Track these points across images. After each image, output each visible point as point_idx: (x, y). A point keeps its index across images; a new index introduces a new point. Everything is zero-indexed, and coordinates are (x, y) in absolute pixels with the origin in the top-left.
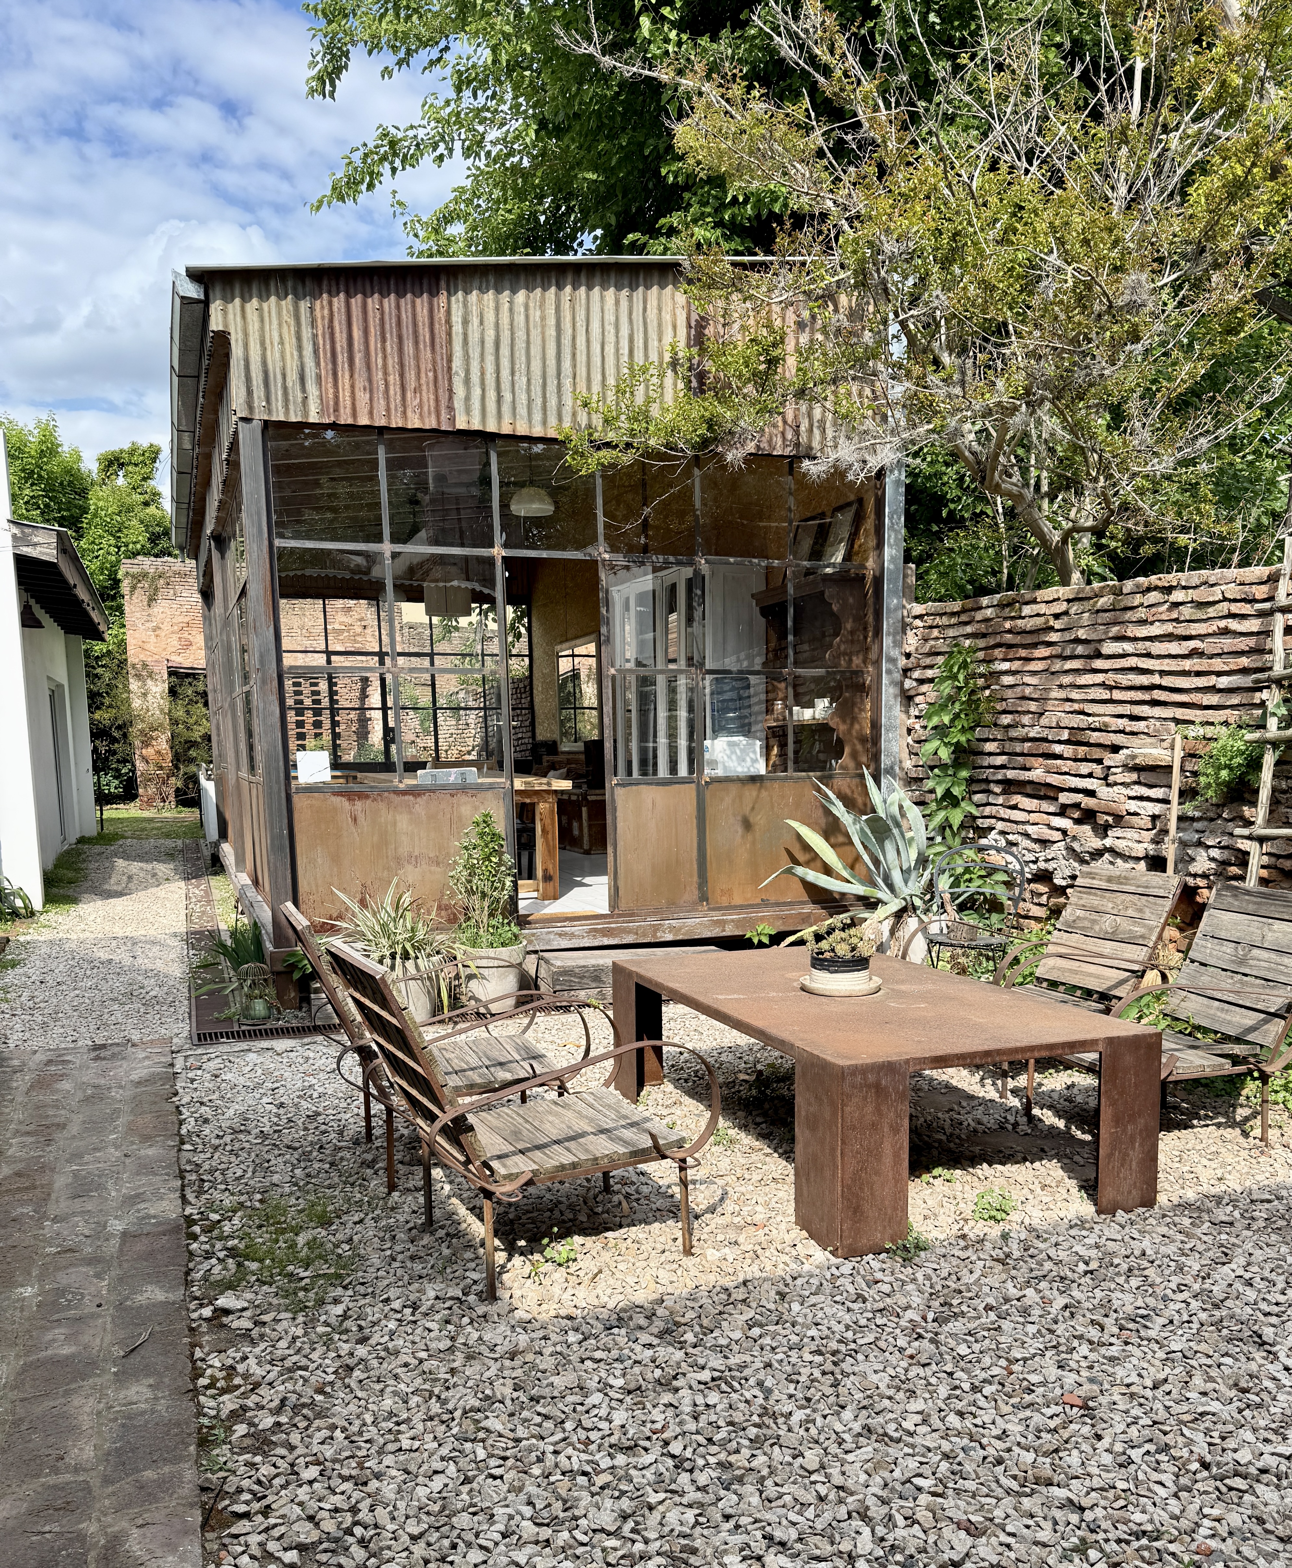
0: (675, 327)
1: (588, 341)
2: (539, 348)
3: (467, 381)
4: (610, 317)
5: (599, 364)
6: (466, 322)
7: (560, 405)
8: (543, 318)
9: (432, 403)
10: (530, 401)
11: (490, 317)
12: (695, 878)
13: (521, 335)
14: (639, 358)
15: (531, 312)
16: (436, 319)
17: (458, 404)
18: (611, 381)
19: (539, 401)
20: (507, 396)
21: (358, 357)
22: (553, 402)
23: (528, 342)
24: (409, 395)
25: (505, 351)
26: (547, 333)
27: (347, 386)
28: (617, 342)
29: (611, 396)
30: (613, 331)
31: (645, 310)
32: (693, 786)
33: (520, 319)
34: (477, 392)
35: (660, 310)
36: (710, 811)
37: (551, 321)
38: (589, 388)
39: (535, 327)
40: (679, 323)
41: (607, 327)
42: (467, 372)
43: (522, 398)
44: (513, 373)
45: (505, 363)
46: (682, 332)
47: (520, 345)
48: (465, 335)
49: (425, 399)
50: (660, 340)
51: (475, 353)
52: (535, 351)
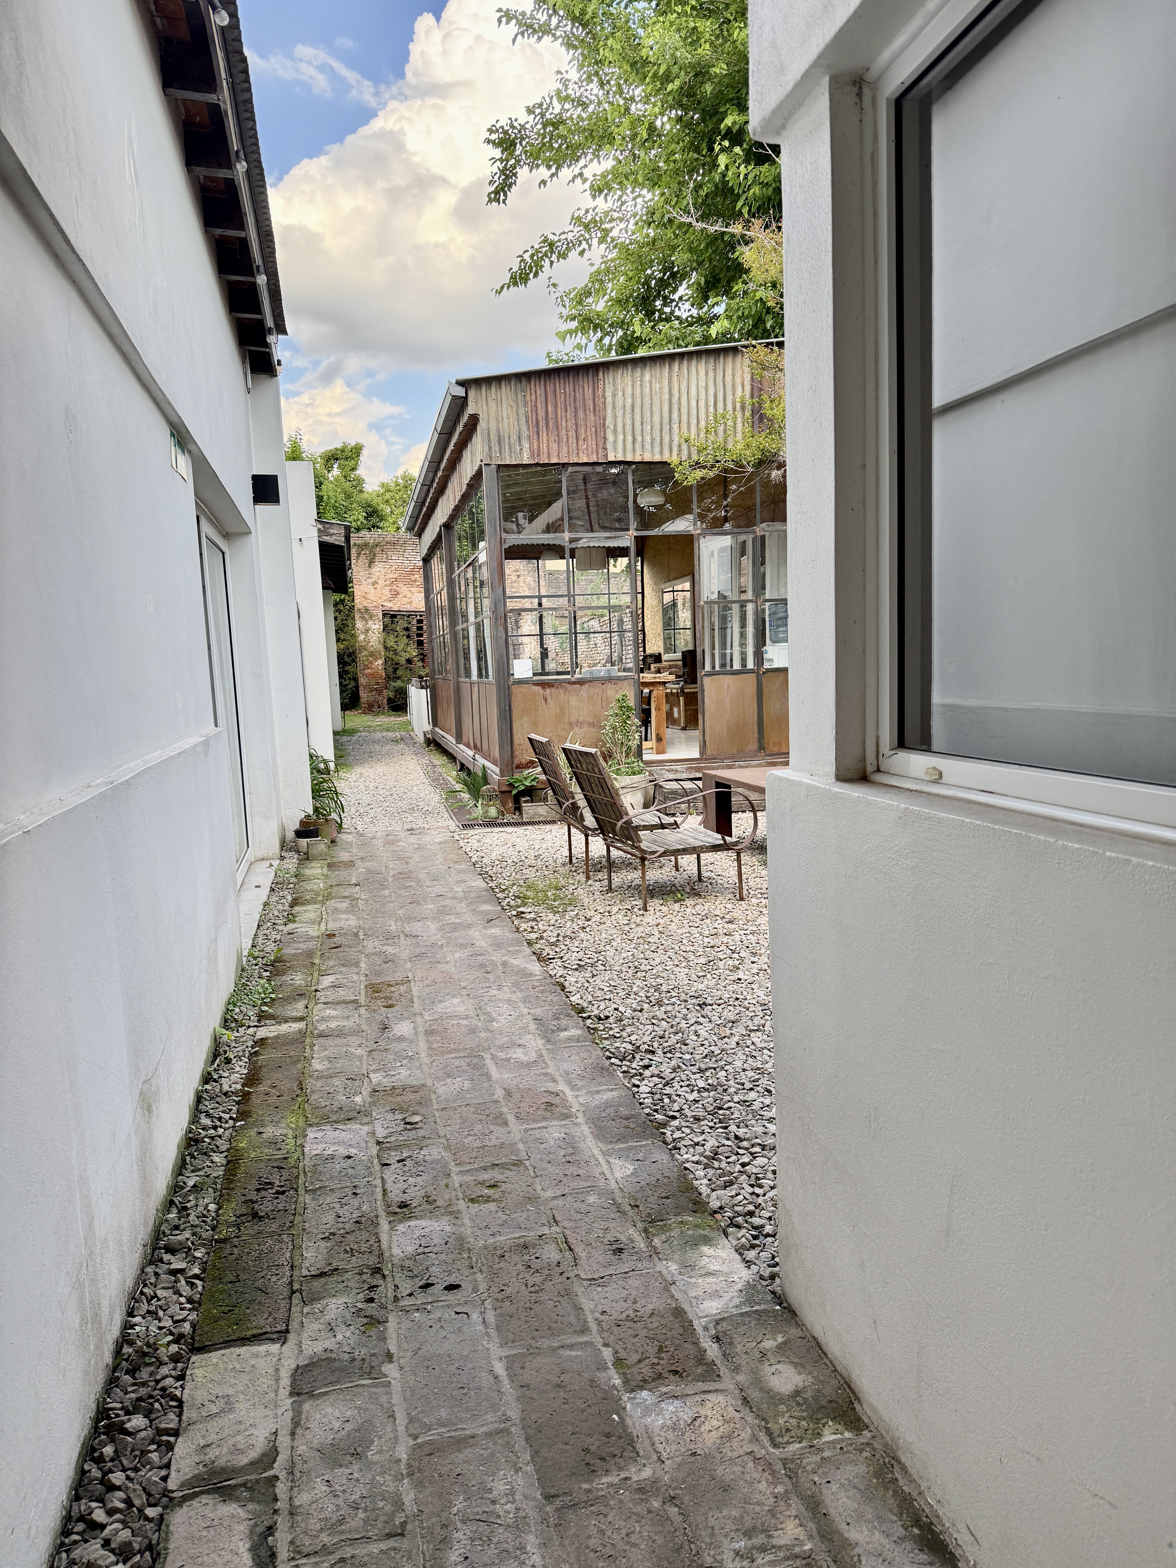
0: (743, 386)
1: (688, 400)
2: (659, 407)
3: (615, 431)
4: (702, 384)
5: (695, 413)
6: (614, 395)
7: (671, 440)
8: (661, 388)
9: (594, 447)
10: (653, 440)
11: (629, 391)
12: (756, 735)
13: (647, 400)
14: (720, 410)
15: (653, 385)
16: (597, 395)
17: (609, 446)
18: (703, 424)
19: (658, 440)
20: (639, 438)
21: (551, 422)
22: (666, 439)
23: (652, 404)
24: (580, 442)
25: (638, 411)
26: (663, 397)
27: (545, 440)
28: (707, 398)
29: (702, 435)
30: (704, 392)
31: (724, 376)
32: (754, 675)
33: (647, 390)
34: (621, 437)
35: (734, 376)
36: (766, 691)
37: (666, 390)
38: (689, 429)
39: (656, 394)
40: (745, 383)
41: (700, 390)
42: (615, 426)
43: (648, 439)
44: (642, 424)
45: (638, 418)
46: (748, 388)
47: (647, 406)
48: (614, 403)
49: (590, 444)
50: (734, 395)
51: (620, 414)
52: (656, 408)
